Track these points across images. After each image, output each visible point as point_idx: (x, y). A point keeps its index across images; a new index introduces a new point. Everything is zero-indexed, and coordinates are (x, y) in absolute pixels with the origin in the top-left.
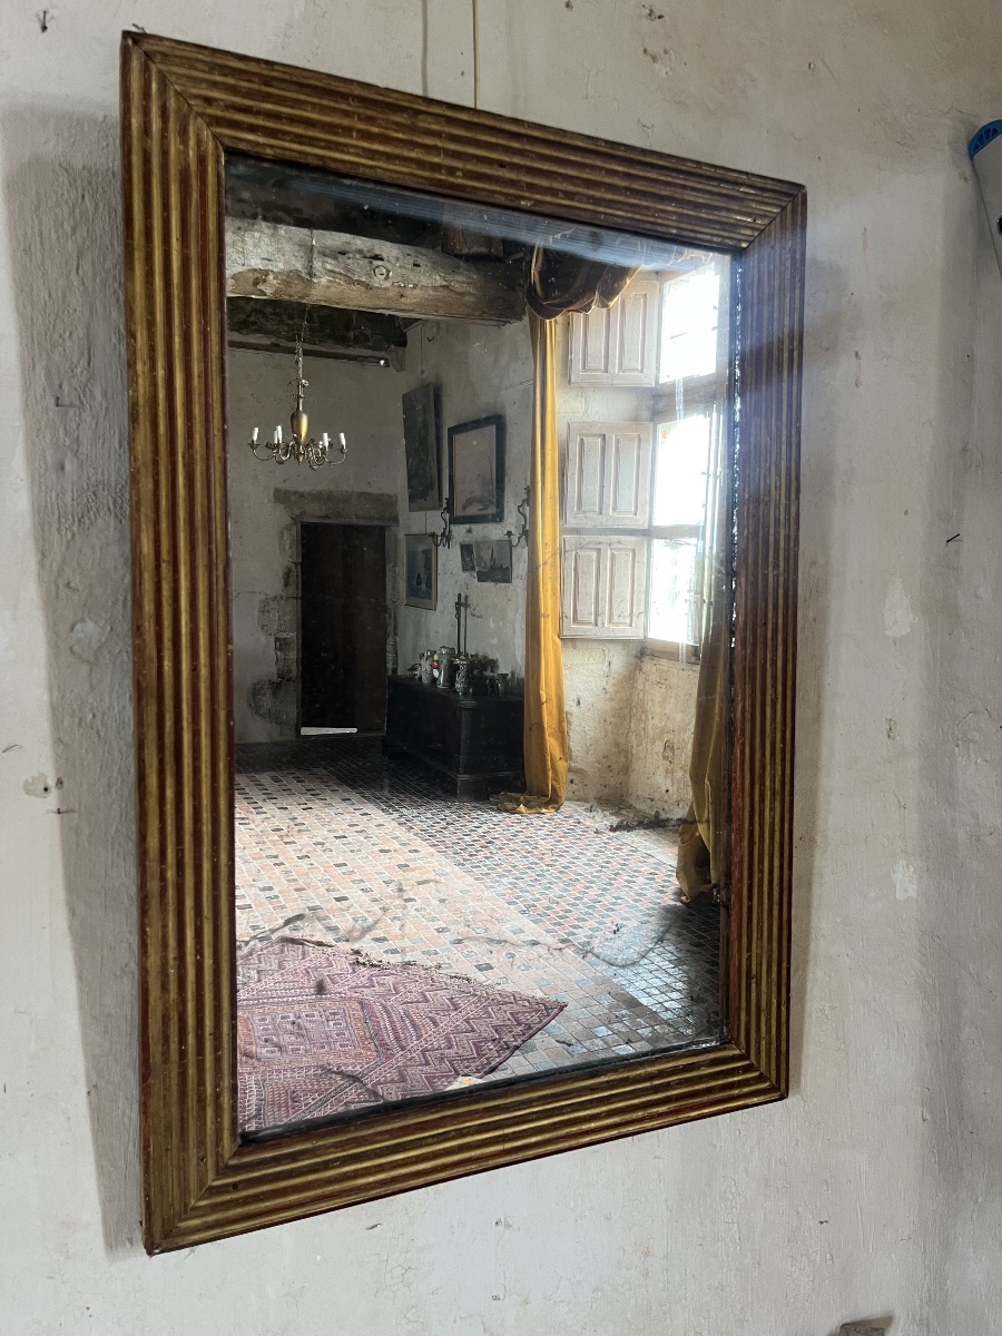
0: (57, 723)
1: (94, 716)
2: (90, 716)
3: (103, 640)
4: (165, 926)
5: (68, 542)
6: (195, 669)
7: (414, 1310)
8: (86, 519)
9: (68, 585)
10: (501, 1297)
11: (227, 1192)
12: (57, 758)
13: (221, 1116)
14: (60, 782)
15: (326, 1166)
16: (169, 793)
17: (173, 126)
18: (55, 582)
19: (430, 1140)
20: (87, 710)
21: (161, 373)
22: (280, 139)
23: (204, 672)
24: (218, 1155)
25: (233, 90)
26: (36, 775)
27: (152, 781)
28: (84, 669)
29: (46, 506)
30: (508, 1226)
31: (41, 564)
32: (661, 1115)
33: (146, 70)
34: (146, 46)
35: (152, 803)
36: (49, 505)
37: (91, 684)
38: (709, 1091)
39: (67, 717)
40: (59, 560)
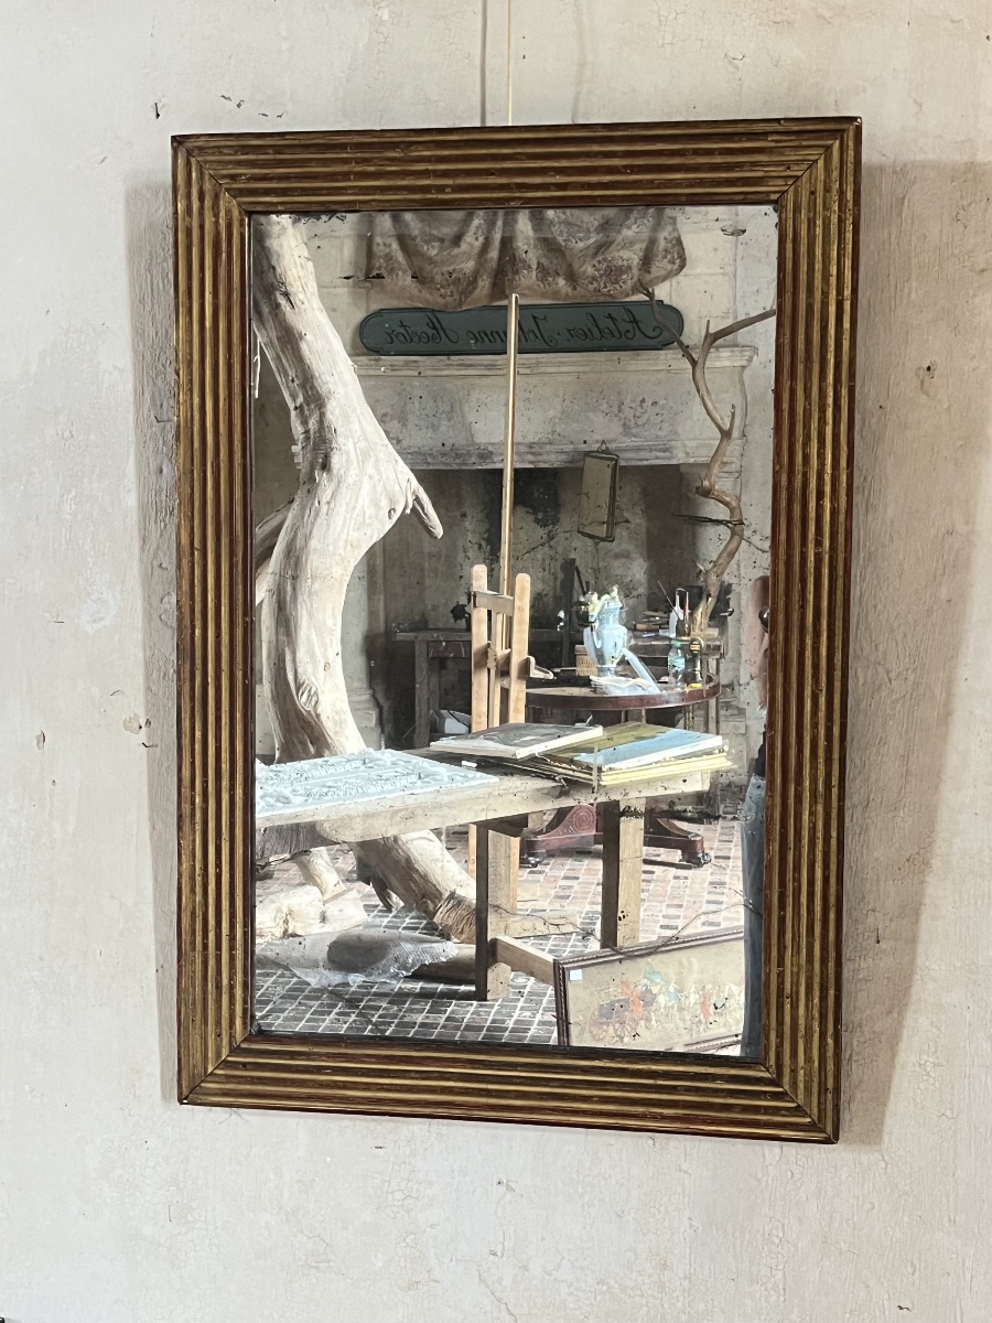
0: (148, 677)
2: (172, 671)
4: (194, 841)
5: (161, 531)
6: (218, 636)
7: (412, 1237)
9: (160, 566)
10: (499, 1254)
11: (237, 1069)
12: (147, 703)
13: (234, 1005)
14: (148, 722)
15: (319, 1070)
16: (198, 734)
17: (208, 203)
18: (152, 563)
19: (413, 1075)
20: (170, 666)
21: (196, 400)
22: (290, 196)
23: (225, 638)
24: (231, 1037)
25: (253, 164)
26: (132, 716)
27: (186, 724)
28: (169, 633)
29: (148, 502)
30: (509, 1188)
31: (142, 549)
32: (664, 1118)
33: (188, 164)
34: (189, 144)
35: (186, 741)
36: (150, 501)
37: (173, 645)
38: (728, 1108)
39: (155, 672)
40: (155, 545)
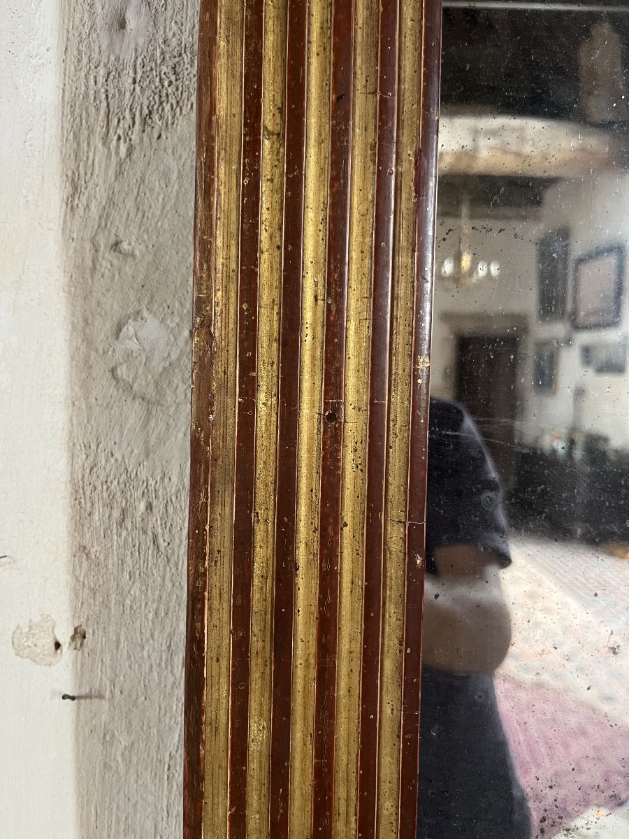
0: (80, 519)
1: (149, 507)
2: (142, 506)
3: (174, 357)
5: (120, 164)
6: (332, 418)
8: (156, 117)
9: (116, 245)
12: (78, 586)
14: (79, 635)
18: (93, 240)
20: (138, 494)
23: (354, 424)
26: (36, 619)
28: (134, 413)
29: (86, 95)
31: (71, 205)
36: (92, 92)
37: (147, 442)
39: (99, 506)
40: (101, 194)
